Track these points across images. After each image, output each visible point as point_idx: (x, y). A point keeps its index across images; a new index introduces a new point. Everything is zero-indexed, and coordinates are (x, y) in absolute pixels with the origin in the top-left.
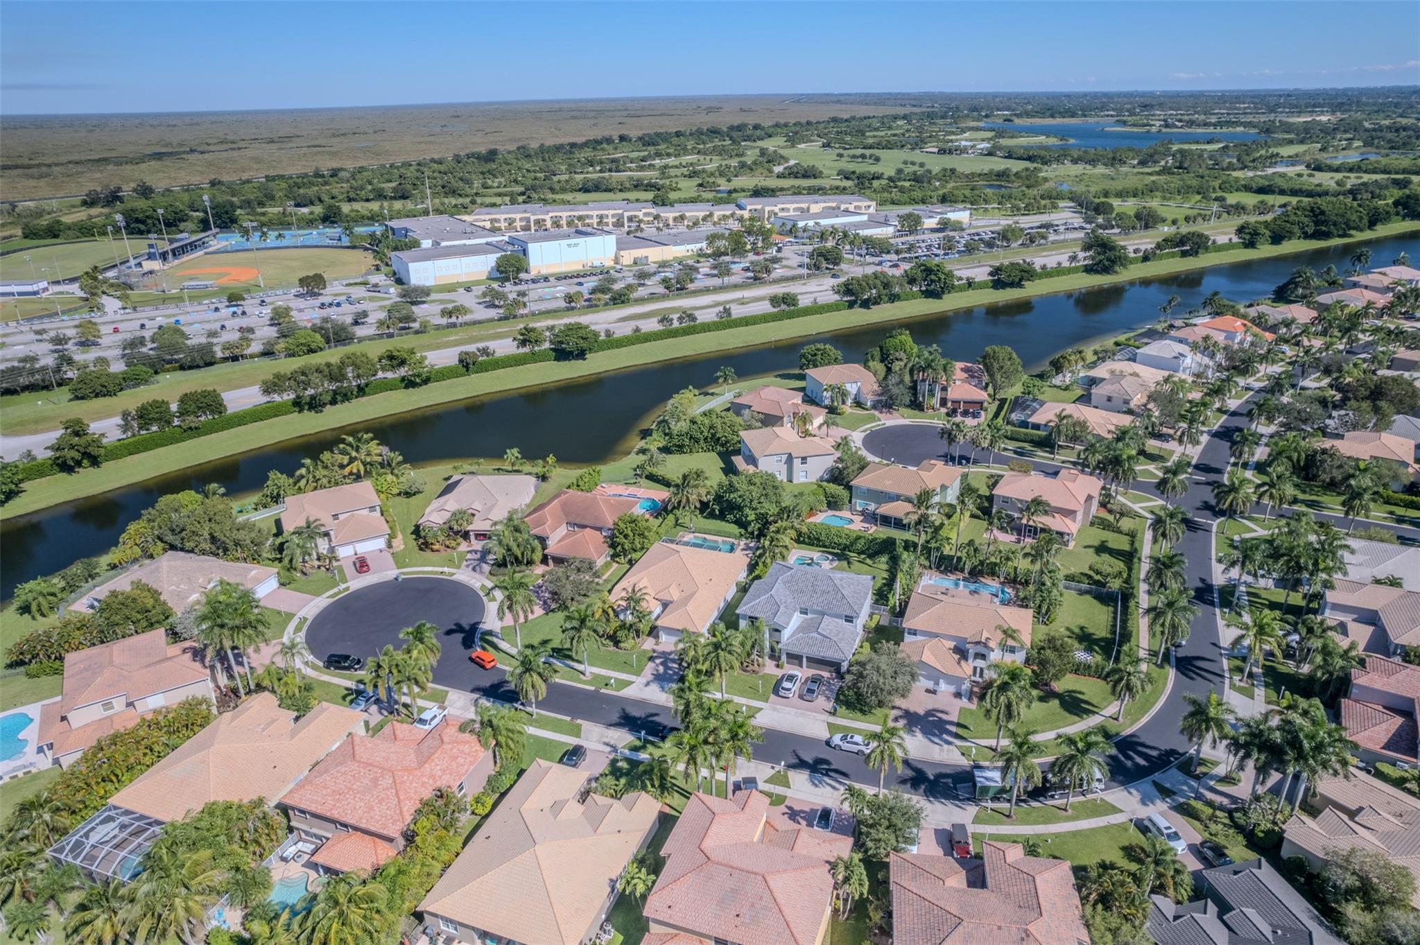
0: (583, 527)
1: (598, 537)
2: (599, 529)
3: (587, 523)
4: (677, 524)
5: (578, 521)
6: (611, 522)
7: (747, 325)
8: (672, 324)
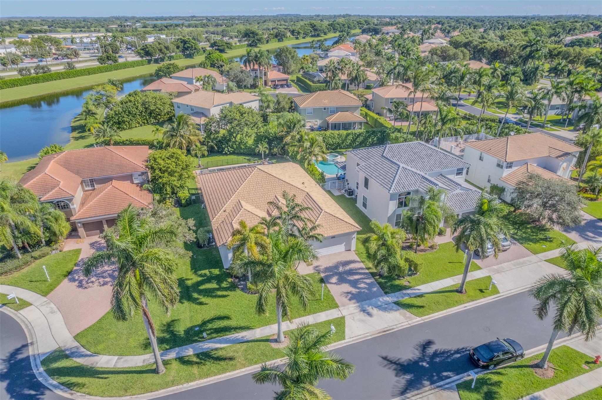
0: (104, 181)
1: (130, 186)
2: (128, 177)
5: (98, 175)
6: (142, 166)
7: (89, 74)
8: (30, 73)
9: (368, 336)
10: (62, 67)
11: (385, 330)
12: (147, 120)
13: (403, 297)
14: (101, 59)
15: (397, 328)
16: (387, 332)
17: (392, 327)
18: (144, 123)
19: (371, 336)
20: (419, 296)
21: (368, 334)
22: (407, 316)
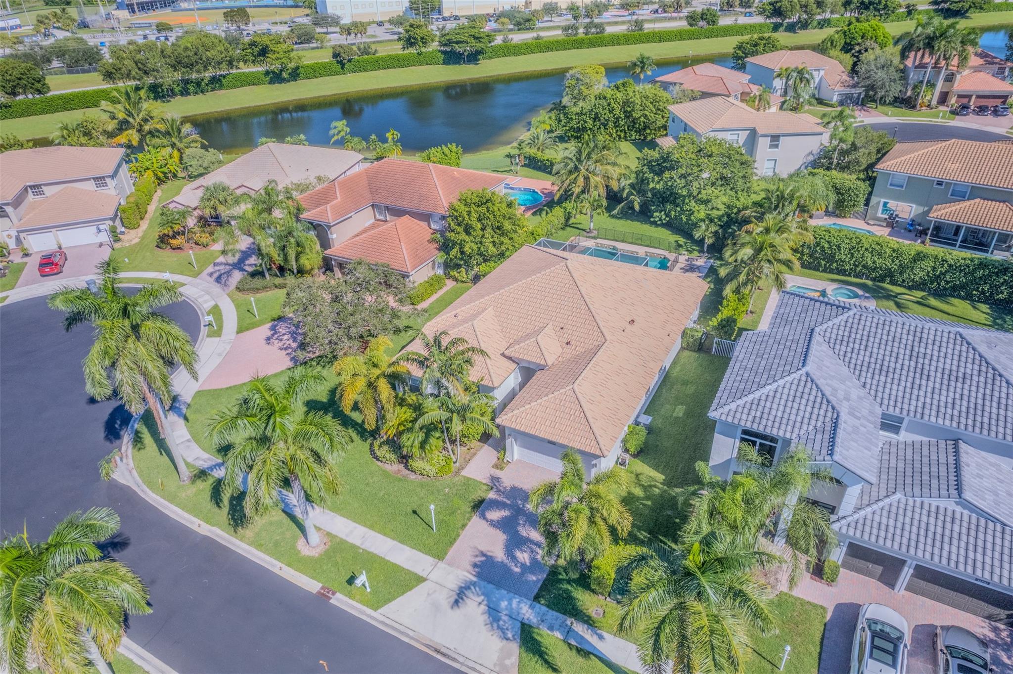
0: (398, 213)
1: (422, 231)
2: (426, 217)
3: (404, 205)
4: (566, 225)
5: (391, 202)
6: (446, 205)
7: (660, 41)
8: (577, 34)
9: (408, 636)
10: (625, 27)
11: (443, 650)
12: (626, 133)
13: (551, 628)
14: (691, 17)
15: (462, 664)
16: (439, 657)
17: (456, 656)
18: (620, 136)
19: (412, 638)
20: (579, 651)
21: (411, 633)
22: (508, 662)
